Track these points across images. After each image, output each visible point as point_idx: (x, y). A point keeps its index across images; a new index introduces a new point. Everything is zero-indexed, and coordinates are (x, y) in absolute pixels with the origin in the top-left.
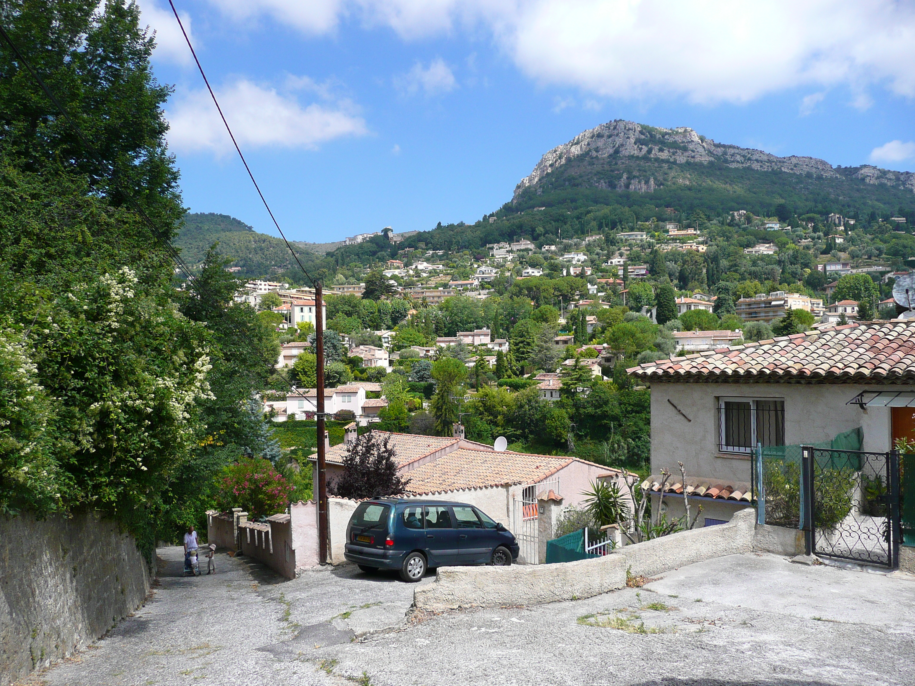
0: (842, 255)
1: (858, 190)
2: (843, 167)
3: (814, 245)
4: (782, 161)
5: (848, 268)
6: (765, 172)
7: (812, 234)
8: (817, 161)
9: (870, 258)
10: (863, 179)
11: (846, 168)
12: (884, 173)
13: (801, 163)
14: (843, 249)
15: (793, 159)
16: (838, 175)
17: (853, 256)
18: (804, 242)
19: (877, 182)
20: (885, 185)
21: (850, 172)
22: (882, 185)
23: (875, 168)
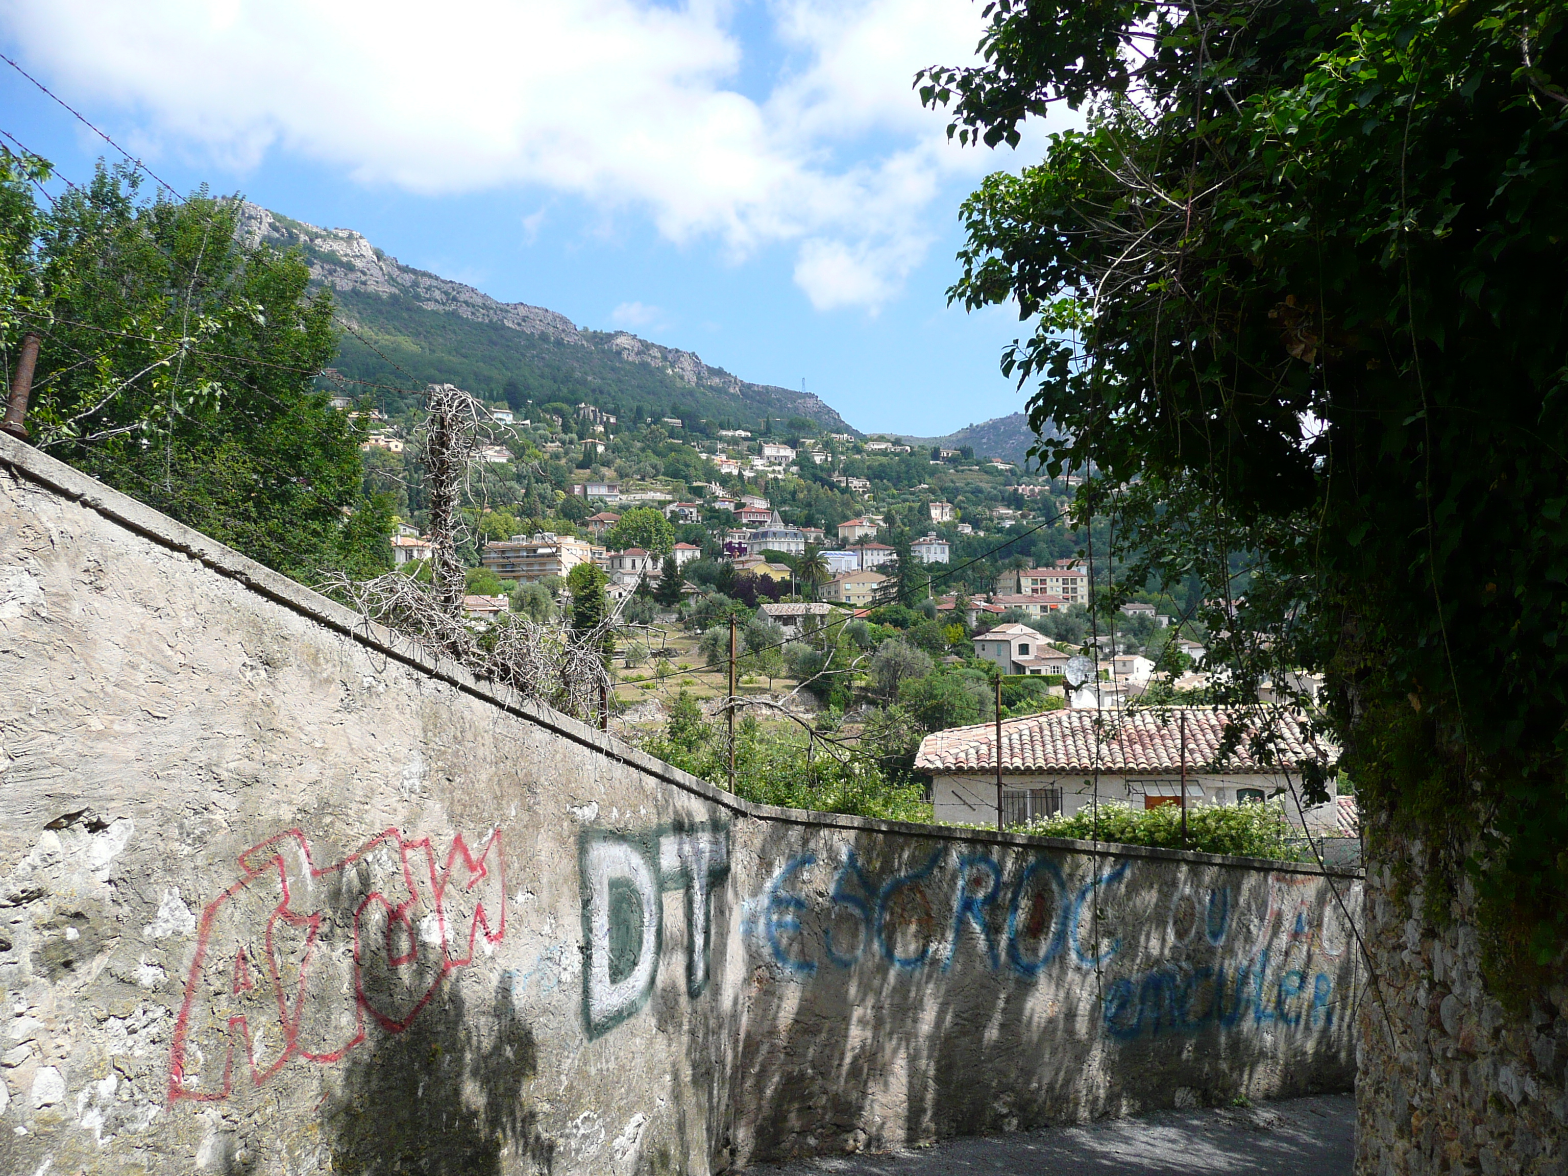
0: (605, 471)
1: (613, 369)
2: (591, 330)
3: (566, 453)
4: (504, 310)
5: (616, 492)
6: (478, 323)
7: (562, 436)
8: (555, 317)
9: (643, 479)
10: (619, 353)
11: (595, 332)
12: (646, 346)
13: (532, 316)
14: (607, 464)
15: (521, 308)
16: (585, 343)
17: (622, 475)
18: (552, 447)
19: (637, 360)
20: (648, 364)
21: (601, 339)
22: (644, 365)
23: (634, 337)
